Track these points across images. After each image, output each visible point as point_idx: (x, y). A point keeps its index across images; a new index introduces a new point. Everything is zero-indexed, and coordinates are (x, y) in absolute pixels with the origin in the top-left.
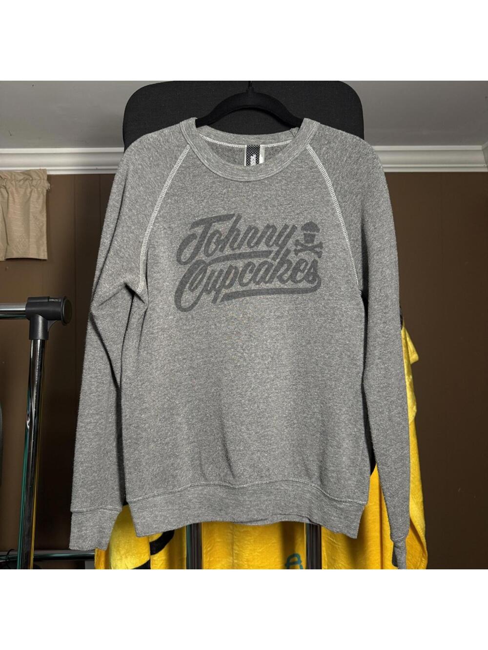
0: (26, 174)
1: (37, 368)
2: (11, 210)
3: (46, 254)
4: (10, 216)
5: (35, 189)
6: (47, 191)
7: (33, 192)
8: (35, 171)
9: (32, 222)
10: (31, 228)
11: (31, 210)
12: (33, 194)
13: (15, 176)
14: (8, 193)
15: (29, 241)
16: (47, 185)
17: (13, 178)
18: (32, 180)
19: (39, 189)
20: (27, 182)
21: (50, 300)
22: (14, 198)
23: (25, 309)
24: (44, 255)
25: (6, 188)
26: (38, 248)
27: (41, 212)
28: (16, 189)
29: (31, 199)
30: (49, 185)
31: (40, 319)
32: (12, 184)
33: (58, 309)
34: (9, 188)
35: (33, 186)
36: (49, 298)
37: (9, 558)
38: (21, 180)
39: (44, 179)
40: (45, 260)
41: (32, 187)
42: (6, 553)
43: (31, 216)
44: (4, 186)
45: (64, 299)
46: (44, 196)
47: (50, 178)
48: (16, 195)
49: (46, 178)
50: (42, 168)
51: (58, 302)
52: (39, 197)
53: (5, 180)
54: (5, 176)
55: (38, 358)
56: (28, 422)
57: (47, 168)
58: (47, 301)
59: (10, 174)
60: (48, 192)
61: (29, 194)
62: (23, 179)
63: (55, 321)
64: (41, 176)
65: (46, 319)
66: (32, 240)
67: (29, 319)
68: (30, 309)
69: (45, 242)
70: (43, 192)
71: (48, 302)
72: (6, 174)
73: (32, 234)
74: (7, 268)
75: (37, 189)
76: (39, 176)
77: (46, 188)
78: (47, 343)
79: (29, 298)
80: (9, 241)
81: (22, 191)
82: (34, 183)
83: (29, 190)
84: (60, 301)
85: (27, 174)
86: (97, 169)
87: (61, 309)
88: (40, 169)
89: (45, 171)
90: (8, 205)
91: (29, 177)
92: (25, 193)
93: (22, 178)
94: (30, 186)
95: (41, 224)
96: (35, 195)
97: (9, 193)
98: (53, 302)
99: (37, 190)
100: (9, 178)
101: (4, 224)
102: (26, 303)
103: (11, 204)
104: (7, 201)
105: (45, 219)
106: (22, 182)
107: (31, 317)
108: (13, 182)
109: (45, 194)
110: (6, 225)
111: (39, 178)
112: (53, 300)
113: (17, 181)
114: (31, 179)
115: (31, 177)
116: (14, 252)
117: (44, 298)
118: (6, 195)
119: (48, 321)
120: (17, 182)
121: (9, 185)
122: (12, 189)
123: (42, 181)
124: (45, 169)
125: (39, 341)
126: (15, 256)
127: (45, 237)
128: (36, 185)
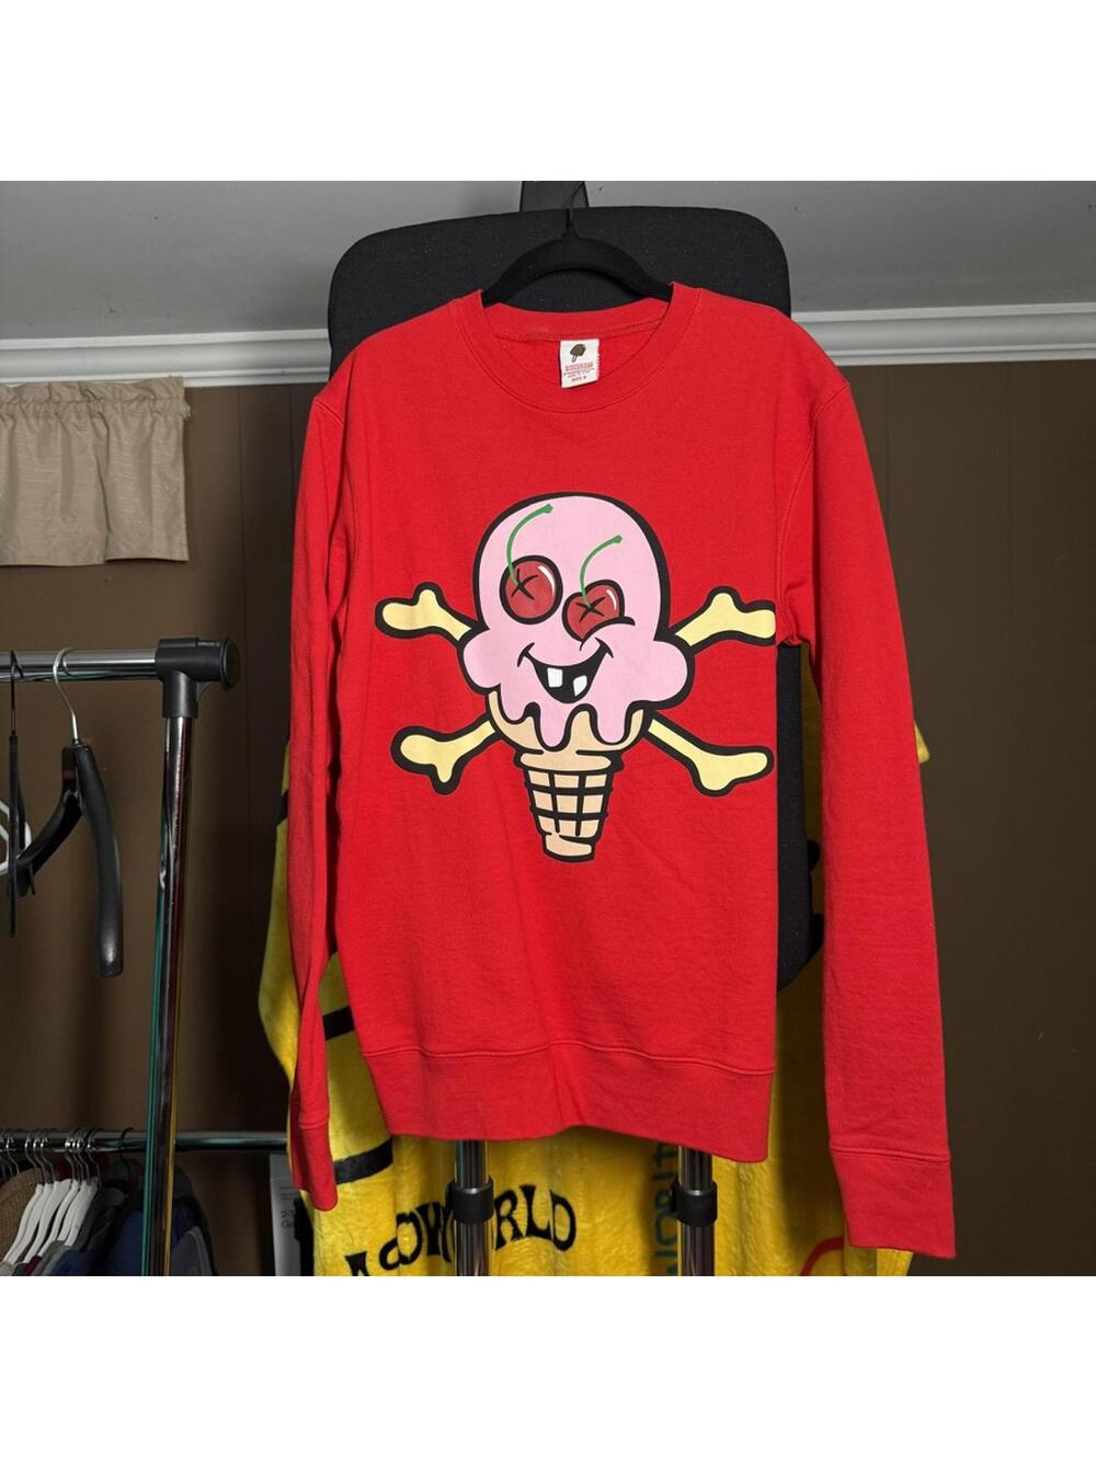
0: (142, 388)
1: (178, 769)
2: (114, 462)
3: (185, 550)
4: (111, 474)
5: (162, 419)
6: (185, 421)
7: (157, 423)
8: (158, 381)
9: (156, 486)
10: (155, 497)
11: (155, 461)
12: (156, 428)
13: (120, 391)
14: (108, 428)
15: (151, 524)
16: (185, 409)
17: (117, 395)
18: (155, 399)
19: (170, 418)
20: (146, 404)
21: (200, 644)
22: (119, 437)
23: (153, 661)
24: (180, 552)
25: (103, 417)
26: (169, 538)
27: (173, 465)
28: (123, 418)
29: (154, 438)
30: (189, 408)
31: (182, 679)
32: (115, 409)
33: (215, 661)
34: (110, 417)
35: (156, 411)
36: (197, 640)
37: (124, 1145)
38: (131, 401)
39: (178, 398)
40: (182, 562)
41: (155, 414)
42: (119, 1135)
43: (154, 474)
44: (101, 414)
45: (226, 643)
46: (178, 431)
47: (190, 394)
48: (123, 431)
49: (182, 395)
50: (174, 374)
51: (212, 648)
52: (169, 433)
53: (103, 401)
54: (100, 391)
55: (179, 751)
56: (163, 875)
57: (184, 374)
58: (193, 645)
59: (110, 388)
60: (187, 423)
61: (148, 430)
62: (136, 399)
63: (208, 683)
64: (172, 389)
65: (194, 678)
66: (158, 522)
67: (161, 679)
68: (161, 661)
69: (184, 526)
70: (176, 423)
71: (197, 646)
72: (104, 390)
73: (158, 509)
74: (109, 578)
75: (166, 416)
76: (168, 391)
77: (181, 415)
78: (197, 723)
79: (161, 641)
80: (112, 526)
81: (134, 423)
82: (159, 405)
83: (149, 420)
84: (218, 645)
85: (145, 387)
86: (283, 374)
87: (220, 661)
88: (170, 377)
89: (179, 380)
90: (108, 451)
91: (146, 394)
92: (142, 423)
93: (135, 395)
94: (152, 412)
95: (175, 490)
96: (160, 429)
97: (111, 427)
98: (205, 647)
99: (166, 421)
100: (110, 397)
101: (101, 490)
102: (156, 650)
103: (114, 449)
104: (105, 443)
105: (180, 480)
106: (133, 406)
107: (164, 674)
108: (118, 405)
109: (181, 427)
110: (104, 493)
111: (167, 396)
112: (204, 644)
113: (126, 402)
114: (152, 397)
115: (152, 392)
116: (123, 548)
117: (188, 640)
118: (103, 431)
119: (198, 684)
120: (125, 405)
121: (109, 412)
122: (115, 418)
123: (175, 401)
124: (181, 378)
125: (181, 721)
126: (125, 553)
127: (183, 516)
128: (163, 409)
